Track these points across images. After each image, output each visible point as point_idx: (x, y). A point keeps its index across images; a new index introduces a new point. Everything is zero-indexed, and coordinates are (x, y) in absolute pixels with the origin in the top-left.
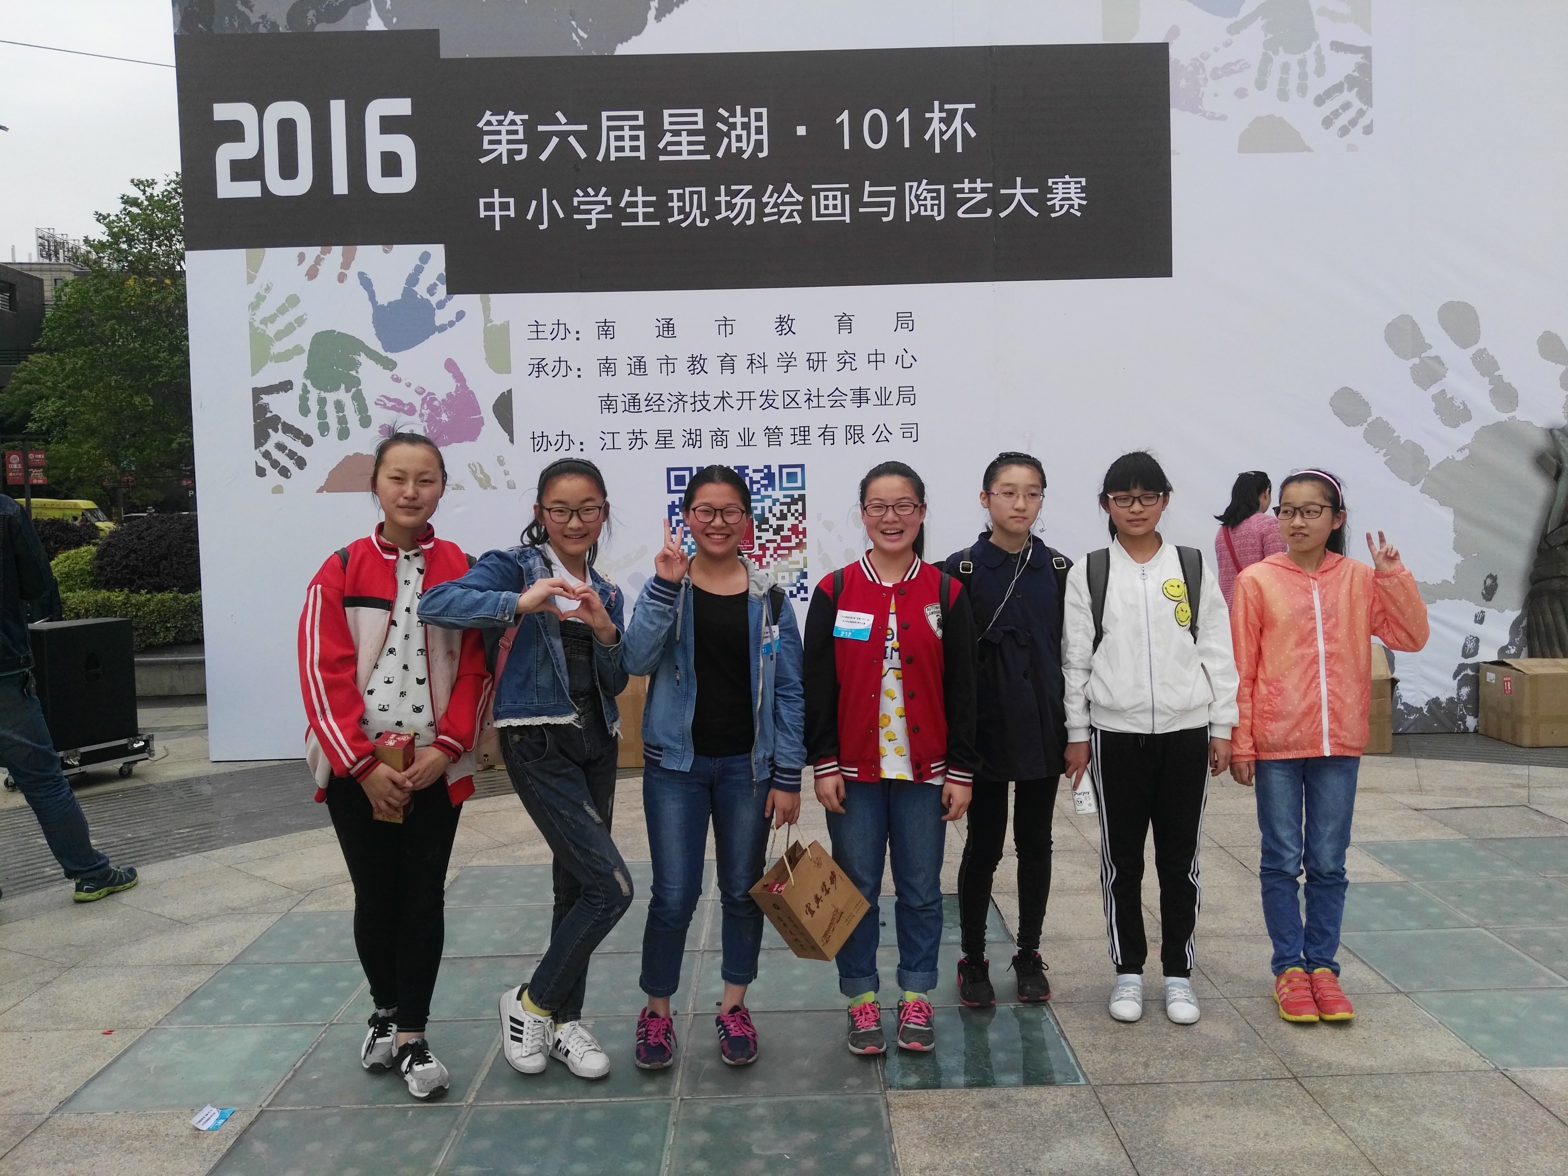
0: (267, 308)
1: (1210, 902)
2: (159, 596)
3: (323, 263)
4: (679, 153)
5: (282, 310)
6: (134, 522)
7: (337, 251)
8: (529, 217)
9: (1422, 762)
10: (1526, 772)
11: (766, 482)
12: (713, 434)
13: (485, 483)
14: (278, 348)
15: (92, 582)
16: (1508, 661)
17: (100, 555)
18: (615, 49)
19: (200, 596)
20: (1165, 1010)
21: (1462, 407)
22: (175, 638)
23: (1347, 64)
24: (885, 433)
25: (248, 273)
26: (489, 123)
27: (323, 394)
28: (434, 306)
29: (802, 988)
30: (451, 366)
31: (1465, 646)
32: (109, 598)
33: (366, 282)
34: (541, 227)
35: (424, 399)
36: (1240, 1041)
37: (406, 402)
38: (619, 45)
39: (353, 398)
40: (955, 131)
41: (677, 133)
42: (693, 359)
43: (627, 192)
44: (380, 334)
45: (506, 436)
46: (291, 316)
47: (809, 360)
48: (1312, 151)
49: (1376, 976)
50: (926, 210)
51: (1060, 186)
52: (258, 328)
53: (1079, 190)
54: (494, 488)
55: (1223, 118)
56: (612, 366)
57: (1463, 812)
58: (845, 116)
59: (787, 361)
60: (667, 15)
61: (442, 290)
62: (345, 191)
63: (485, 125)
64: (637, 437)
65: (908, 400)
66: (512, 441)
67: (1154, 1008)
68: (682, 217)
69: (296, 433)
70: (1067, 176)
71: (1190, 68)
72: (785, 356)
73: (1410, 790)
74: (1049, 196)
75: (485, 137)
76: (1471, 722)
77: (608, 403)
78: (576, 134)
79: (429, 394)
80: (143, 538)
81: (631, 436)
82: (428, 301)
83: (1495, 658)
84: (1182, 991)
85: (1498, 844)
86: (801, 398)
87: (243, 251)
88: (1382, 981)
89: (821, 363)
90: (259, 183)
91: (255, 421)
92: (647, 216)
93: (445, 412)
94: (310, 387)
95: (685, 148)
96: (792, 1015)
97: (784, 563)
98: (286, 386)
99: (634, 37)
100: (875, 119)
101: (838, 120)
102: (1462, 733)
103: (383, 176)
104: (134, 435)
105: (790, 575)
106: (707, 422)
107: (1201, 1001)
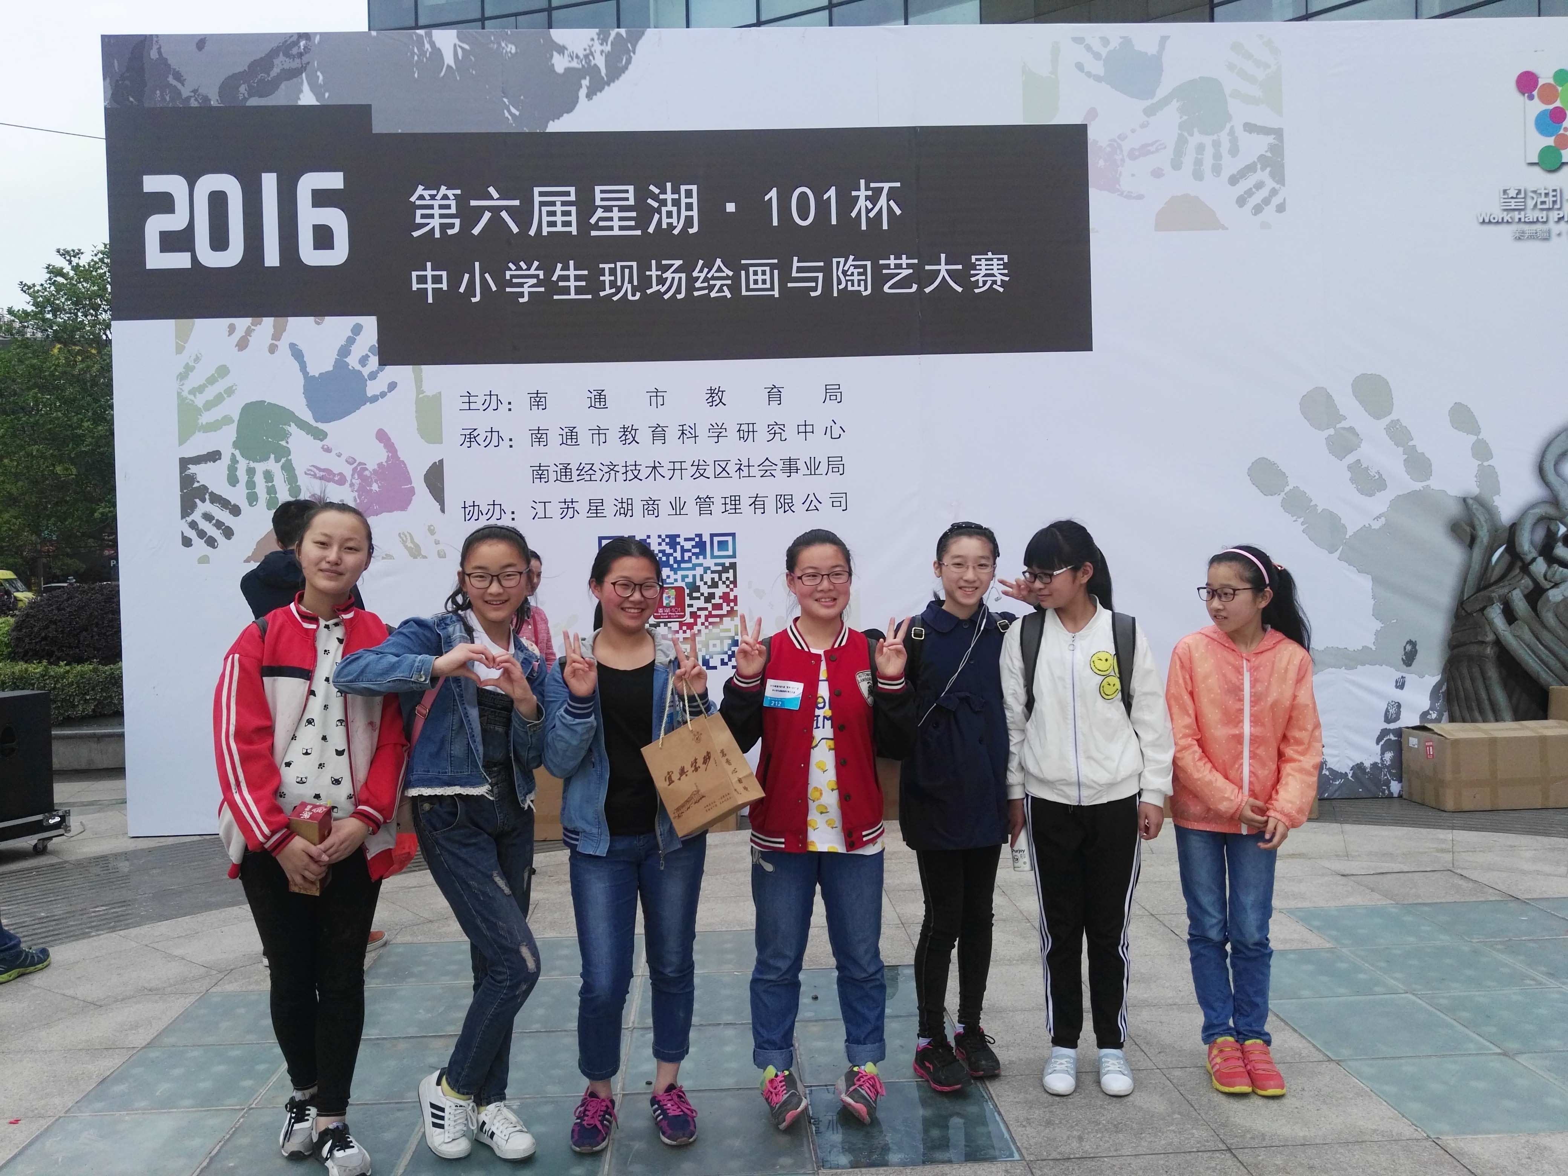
0: (196, 379)
1: (1143, 971)
2: (79, 668)
3: (253, 334)
4: (611, 228)
5: (211, 381)
6: (54, 593)
7: (268, 322)
8: (462, 290)
9: (1348, 827)
10: (1450, 837)
11: (697, 550)
12: (645, 503)
13: (415, 552)
14: (206, 418)
15: (10, 653)
16: (1429, 726)
17: (18, 627)
18: (547, 126)
19: (121, 668)
20: (1098, 1082)
21: (1377, 477)
22: (94, 710)
23: (1258, 146)
24: (815, 502)
25: (177, 343)
26: (421, 197)
27: (252, 465)
28: (366, 377)
29: (733, 1065)
30: (382, 436)
31: (1387, 711)
32: (26, 670)
33: (297, 353)
34: (474, 300)
35: (354, 470)
36: (1174, 1113)
37: (336, 472)
38: (551, 122)
39: (283, 468)
40: (881, 208)
41: (608, 209)
42: (625, 430)
43: (559, 266)
44: (312, 403)
45: (437, 506)
46: (220, 386)
47: (739, 431)
48: (1227, 229)
49: (1307, 1045)
50: (853, 285)
51: (983, 262)
52: (186, 398)
53: (1002, 267)
54: (425, 557)
55: (1140, 197)
56: (544, 436)
57: (1389, 876)
58: (773, 194)
59: (718, 432)
60: (598, 94)
61: (374, 360)
62: (276, 263)
63: (418, 199)
64: (568, 506)
65: (837, 470)
66: (443, 511)
67: (1088, 1079)
68: (613, 290)
69: (225, 503)
70: (990, 253)
71: (1108, 149)
72: (716, 427)
73: (1337, 856)
74: (972, 272)
75: (417, 211)
76: (1395, 787)
77: (540, 473)
78: (508, 209)
79: (360, 464)
80: (64, 609)
81: (563, 506)
82: (360, 372)
83: (1417, 722)
84: (1115, 1062)
85: (1426, 909)
86: (732, 468)
87: (172, 322)
88: (1313, 1050)
89: (751, 434)
90: (189, 254)
91: (182, 491)
92: (579, 290)
93: (376, 481)
94: (239, 457)
95: (616, 224)
96: (724, 1094)
97: (716, 631)
98: (214, 456)
99: (565, 115)
100: (803, 197)
101: (767, 198)
102: (1386, 798)
103: (315, 249)
104: (57, 504)
105: (722, 643)
106: (638, 491)
107: (1135, 1072)
